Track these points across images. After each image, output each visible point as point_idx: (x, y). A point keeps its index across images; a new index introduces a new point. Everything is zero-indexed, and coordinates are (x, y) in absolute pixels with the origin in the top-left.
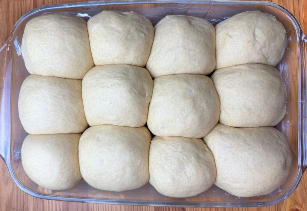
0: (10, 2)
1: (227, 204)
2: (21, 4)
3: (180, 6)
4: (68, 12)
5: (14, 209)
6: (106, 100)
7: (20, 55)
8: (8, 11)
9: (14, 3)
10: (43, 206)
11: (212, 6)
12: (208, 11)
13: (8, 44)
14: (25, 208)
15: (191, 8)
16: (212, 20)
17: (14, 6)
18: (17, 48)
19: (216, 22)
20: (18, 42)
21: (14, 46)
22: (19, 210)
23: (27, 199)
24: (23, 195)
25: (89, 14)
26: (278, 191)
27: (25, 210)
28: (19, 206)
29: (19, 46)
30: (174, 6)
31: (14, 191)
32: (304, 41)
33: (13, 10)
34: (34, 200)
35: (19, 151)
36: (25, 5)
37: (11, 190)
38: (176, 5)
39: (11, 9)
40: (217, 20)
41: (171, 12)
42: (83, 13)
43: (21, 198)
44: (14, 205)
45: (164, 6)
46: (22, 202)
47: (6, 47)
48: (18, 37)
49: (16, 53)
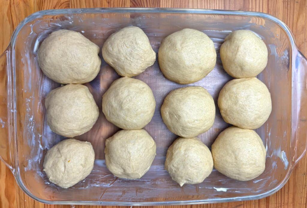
0: (292, 202)
1: (82, 12)
2: (281, 200)
3: (129, 199)
4: (236, 192)
5: (297, 2)
6: (198, 110)
7: (282, 152)
8: (294, 194)
9: (288, 201)
10: (268, 5)
11: (99, 199)
12: (103, 194)
13: (293, 162)
14: (286, 3)
15: (119, 197)
16: (99, 185)
17: (288, 198)
18: (285, 159)
19: (95, 184)
20: (285, 164)
21: (289, 161)
22: (292, 1)
23: (284, 12)
24: (287, 15)
25: (215, 191)
26: (33, 26)
27: (287, 0)
28: (292, 5)
29: (284, 160)
30: (135, 199)
31: (296, 20)
32: (13, 167)
33: (290, 194)
34: (277, 10)
35: (284, 58)
36: (278, 199)
37: (299, 21)
38: (134, 200)
39: (291, 196)
40: (94, 185)
41: (138, 193)
42: (222, 192)
43: (290, 13)
44: (297, 6)
45: (144, 199)
46: (289, 8)
47: (297, 160)
48: (285, 168)
49: (286, 153)
